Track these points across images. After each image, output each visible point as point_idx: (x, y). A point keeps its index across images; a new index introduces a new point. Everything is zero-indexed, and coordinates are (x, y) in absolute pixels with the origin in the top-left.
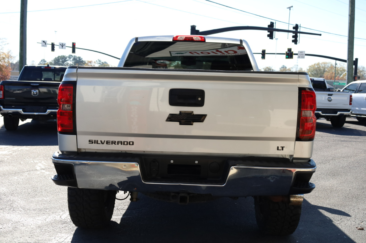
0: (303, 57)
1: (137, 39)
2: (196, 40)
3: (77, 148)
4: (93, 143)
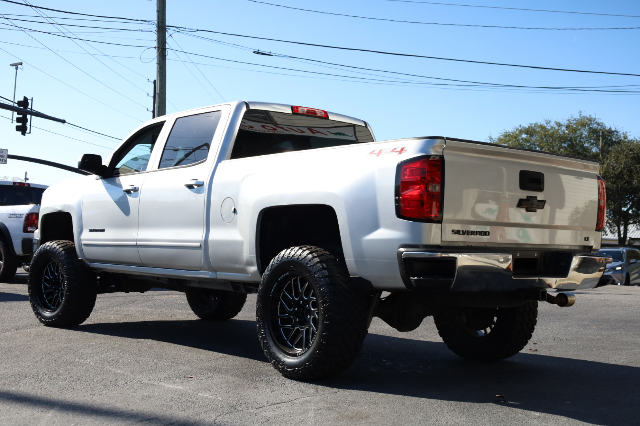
1: (247, 105)
2: (319, 115)
3: (442, 241)
4: (455, 234)
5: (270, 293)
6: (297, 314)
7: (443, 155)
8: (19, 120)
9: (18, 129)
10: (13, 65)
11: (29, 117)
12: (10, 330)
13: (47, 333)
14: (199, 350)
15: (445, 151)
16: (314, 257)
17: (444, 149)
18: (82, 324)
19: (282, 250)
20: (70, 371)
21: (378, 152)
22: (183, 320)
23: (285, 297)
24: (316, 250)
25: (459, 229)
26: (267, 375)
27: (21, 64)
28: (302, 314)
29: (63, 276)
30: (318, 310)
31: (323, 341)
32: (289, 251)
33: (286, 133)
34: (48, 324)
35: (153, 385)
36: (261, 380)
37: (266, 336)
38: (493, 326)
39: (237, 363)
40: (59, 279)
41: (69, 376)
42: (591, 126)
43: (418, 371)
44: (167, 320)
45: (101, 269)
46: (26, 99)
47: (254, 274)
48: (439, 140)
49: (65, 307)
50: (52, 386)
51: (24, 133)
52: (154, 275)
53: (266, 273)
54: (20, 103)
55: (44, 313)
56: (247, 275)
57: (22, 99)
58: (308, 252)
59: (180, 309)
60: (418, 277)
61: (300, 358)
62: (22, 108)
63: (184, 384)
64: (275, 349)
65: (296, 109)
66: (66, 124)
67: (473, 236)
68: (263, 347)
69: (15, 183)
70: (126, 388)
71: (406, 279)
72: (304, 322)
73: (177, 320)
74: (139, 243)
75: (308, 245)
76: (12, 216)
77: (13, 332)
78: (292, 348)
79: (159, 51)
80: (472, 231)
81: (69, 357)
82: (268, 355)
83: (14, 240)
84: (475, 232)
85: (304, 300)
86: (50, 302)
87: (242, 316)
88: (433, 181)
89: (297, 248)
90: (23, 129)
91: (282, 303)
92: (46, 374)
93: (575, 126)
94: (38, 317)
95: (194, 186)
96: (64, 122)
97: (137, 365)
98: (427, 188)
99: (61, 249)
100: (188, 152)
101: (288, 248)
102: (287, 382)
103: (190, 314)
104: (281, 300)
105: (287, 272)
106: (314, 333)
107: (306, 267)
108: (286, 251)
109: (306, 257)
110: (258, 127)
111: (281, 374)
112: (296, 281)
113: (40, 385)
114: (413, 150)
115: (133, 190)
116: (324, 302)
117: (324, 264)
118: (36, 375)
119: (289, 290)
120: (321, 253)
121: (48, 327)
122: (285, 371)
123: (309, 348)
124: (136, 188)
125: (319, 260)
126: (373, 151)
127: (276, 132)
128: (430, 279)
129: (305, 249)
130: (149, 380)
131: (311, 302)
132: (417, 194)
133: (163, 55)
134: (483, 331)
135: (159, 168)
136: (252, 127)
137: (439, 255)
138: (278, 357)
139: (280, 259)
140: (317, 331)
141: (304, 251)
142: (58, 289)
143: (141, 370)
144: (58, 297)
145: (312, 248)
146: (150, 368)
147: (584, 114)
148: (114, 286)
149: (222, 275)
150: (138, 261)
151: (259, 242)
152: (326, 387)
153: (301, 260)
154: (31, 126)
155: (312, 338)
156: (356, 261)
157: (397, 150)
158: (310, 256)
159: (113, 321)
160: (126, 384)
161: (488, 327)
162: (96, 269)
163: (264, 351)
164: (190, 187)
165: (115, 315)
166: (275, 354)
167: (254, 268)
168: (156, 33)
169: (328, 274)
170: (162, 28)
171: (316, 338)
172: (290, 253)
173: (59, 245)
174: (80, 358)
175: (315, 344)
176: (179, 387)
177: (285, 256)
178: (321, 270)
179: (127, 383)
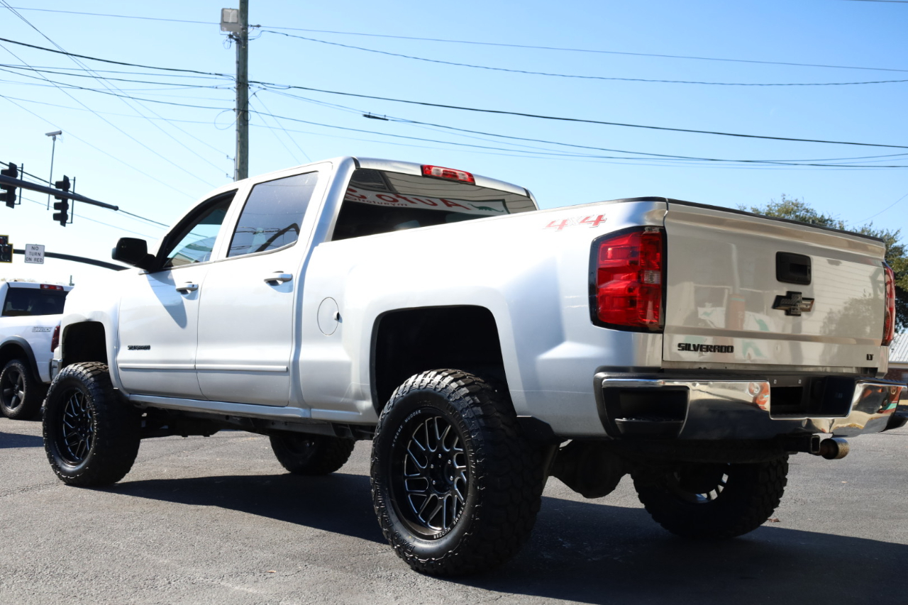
0: (41, 261)
1: (356, 162)
2: (461, 178)
3: (663, 360)
4: (683, 350)
5: (392, 442)
6: (433, 474)
7: (664, 227)
8: (57, 206)
9: (56, 217)
10: (49, 135)
11: (70, 201)
12: (13, 493)
13: (65, 497)
14: (286, 523)
15: (666, 220)
16: (460, 387)
17: (664, 218)
18: (119, 482)
19: (410, 376)
20: (86, 562)
21: (559, 223)
22: (265, 474)
23: (414, 446)
24: (462, 375)
25: (688, 343)
26: (386, 567)
27: (60, 133)
28: (442, 474)
29: (91, 415)
30: (467, 468)
31: (475, 518)
32: (421, 377)
33: (410, 205)
34: (70, 483)
35: (210, 586)
36: (378, 577)
37: (386, 507)
38: (721, 488)
39: (342, 545)
40: (87, 418)
41: (83, 570)
42: (798, 214)
43: (615, 558)
44: (242, 474)
45: (146, 403)
46: (66, 179)
47: (367, 411)
48: (657, 203)
49: (93, 459)
50: (52, 589)
51: (63, 223)
52: (221, 413)
53: (386, 410)
54: (58, 185)
55: (64, 467)
56: (357, 414)
57: (61, 179)
58: (450, 378)
59: (262, 457)
60: (627, 418)
61: (439, 542)
62: (61, 190)
63: (259, 585)
64: (399, 529)
65: (427, 169)
66: (118, 211)
67: (709, 353)
68: (380, 524)
69: (42, 286)
70: (166, 594)
71: (607, 421)
72: (443, 487)
73: (256, 474)
74: (198, 366)
75: (450, 368)
76: (37, 329)
77: (17, 496)
78: (425, 526)
79: (238, 113)
80: (708, 346)
81: (90, 537)
82: (388, 537)
83: (39, 363)
84: (711, 346)
85: (444, 453)
86: (74, 451)
87: (348, 468)
88: (650, 267)
89: (434, 373)
90: (62, 218)
91: (409, 456)
92: (47, 568)
93: (777, 214)
94: (56, 472)
95: (278, 281)
96: (116, 208)
97: (190, 549)
98: (639, 277)
99: (89, 375)
100: (271, 235)
101: (420, 373)
102: (418, 580)
103: (274, 465)
104: (408, 453)
105: (417, 409)
106: (459, 505)
107: (447, 402)
108: (416, 378)
109: (447, 386)
110: (371, 198)
111: (408, 567)
112: (431, 423)
113: (34, 587)
114: (616, 219)
115: (189, 289)
116: (475, 457)
117: (476, 398)
118: (32, 568)
119: (421, 436)
120: (471, 381)
121: (70, 487)
122: (415, 563)
123: (453, 527)
124: (193, 285)
125: (468, 391)
126: (553, 222)
127: (396, 205)
128: (647, 421)
129: (446, 374)
130: (205, 578)
131: (455, 456)
132: (623, 287)
133: (244, 119)
134: (705, 495)
135: (227, 256)
136: (363, 197)
137: (661, 383)
138: (404, 541)
139: (407, 389)
140: (465, 501)
141: (444, 377)
142: (85, 432)
143: (194, 559)
144: (83, 443)
145: (456, 373)
146: (210, 555)
147: (788, 198)
148: (166, 427)
149: (319, 414)
150: (198, 392)
151: (374, 365)
152: (479, 589)
153: (440, 391)
154: (72, 214)
155: (457, 512)
156: (526, 393)
157: (590, 220)
158: (454, 385)
159: (165, 478)
160: (169, 586)
161: (712, 490)
162: (138, 403)
163: (382, 530)
164: (272, 282)
165: (170, 468)
166: (399, 536)
167: (367, 404)
168: (235, 90)
169: (482, 413)
170: (243, 84)
171: (464, 513)
172: (423, 380)
173: (85, 368)
174: (105, 539)
175: (461, 522)
176: (250, 590)
177: (414, 386)
178: (472, 407)
179: (170, 583)
